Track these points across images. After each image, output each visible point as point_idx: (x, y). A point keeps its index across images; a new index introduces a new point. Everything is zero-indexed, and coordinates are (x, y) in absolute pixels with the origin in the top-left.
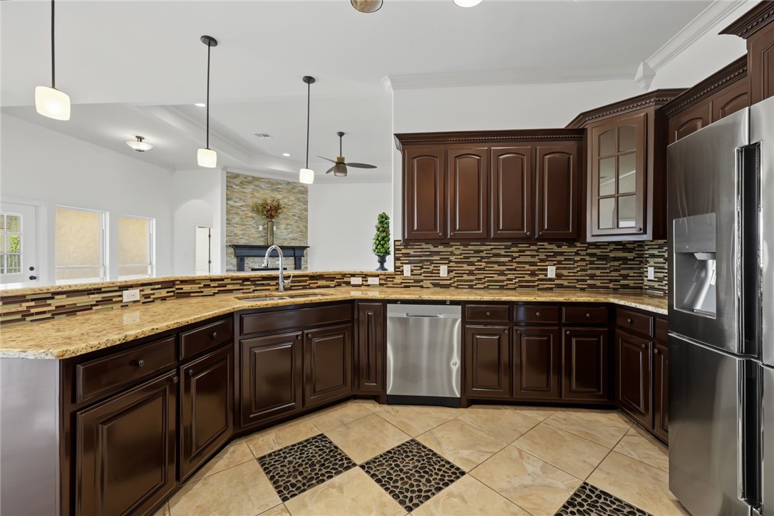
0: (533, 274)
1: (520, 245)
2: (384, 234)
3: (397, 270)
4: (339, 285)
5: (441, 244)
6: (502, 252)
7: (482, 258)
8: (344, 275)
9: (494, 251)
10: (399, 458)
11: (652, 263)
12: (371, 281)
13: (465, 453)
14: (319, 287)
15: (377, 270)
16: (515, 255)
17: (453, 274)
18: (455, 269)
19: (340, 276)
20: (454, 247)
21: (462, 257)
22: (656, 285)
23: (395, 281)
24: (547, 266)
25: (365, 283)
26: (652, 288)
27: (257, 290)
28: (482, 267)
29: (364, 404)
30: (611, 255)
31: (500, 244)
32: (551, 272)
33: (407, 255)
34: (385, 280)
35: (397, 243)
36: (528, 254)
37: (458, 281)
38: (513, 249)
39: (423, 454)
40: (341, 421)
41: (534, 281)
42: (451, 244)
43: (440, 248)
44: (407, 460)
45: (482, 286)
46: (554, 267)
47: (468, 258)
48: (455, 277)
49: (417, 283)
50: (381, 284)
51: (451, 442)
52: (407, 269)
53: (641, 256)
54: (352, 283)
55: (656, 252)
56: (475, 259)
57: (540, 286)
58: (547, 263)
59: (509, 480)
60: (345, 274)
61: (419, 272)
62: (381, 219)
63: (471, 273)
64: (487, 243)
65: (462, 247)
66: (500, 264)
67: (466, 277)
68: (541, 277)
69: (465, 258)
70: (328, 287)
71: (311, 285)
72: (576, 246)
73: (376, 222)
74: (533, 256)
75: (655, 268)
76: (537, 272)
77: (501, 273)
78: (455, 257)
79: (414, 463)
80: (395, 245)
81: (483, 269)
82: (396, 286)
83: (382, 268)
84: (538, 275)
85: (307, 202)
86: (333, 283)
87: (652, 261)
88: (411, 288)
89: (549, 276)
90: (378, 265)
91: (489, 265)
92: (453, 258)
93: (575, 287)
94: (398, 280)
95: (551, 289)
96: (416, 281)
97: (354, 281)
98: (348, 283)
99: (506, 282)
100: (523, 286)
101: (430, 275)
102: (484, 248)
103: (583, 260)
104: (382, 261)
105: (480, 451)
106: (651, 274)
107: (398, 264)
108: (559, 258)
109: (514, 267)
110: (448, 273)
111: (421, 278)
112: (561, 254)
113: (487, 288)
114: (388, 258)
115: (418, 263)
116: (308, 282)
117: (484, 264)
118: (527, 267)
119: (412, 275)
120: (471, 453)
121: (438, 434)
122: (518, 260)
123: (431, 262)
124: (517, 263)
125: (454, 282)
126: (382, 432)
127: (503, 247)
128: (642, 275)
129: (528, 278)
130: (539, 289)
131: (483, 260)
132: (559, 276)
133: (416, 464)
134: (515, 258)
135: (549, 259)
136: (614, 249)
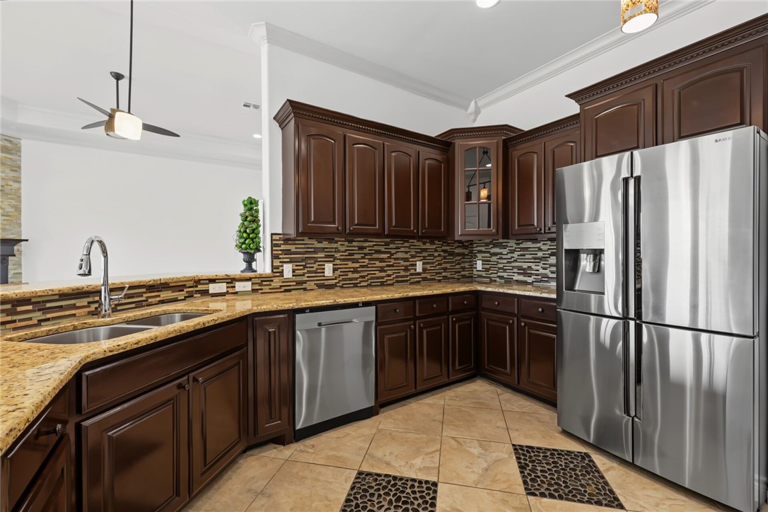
0: (406, 269)
1: (396, 242)
2: (254, 226)
3: (275, 270)
4: (190, 296)
5: (326, 240)
6: (382, 249)
7: (366, 254)
8: (198, 282)
9: (376, 248)
10: (365, 502)
11: (480, 258)
12: (240, 286)
13: (418, 462)
14: (162, 302)
15: (242, 272)
16: (393, 251)
17: (338, 273)
18: (340, 266)
19: (191, 283)
20: (339, 243)
21: (347, 254)
22: (484, 274)
23: (273, 285)
24: (416, 261)
25: (231, 290)
26: (480, 276)
27: (48, 320)
28: (366, 264)
29: (264, 454)
30: (456, 251)
31: (380, 240)
32: (419, 267)
33: (287, 252)
34: (260, 284)
35: (274, 237)
36: (401, 251)
37: (344, 280)
38: (391, 246)
39: (384, 484)
40: (249, 490)
41: (407, 276)
42: (336, 239)
43: (325, 244)
44: (375, 499)
45: (365, 284)
46: (421, 263)
47: (352, 254)
48: (340, 276)
49: (300, 285)
50: (254, 291)
51: (396, 456)
52: (288, 270)
53: (471, 252)
54: (210, 292)
55: (483, 249)
56: (359, 256)
57: (412, 280)
58: (417, 259)
59: (471, 470)
60: (200, 280)
61: (301, 272)
62: (249, 206)
63: (355, 271)
64: (369, 240)
65: (346, 243)
66: (382, 260)
67: (351, 275)
68: (412, 271)
69: (350, 255)
70: (175, 300)
71: (150, 300)
72: (435, 244)
73: (242, 209)
74: (406, 252)
75: (483, 261)
76: (385, 269)
77: (382, 270)
78: (339, 254)
79: (385, 499)
80: (272, 240)
81: (366, 266)
82: (275, 291)
83: (250, 268)
84: (409, 270)
85: (19, 167)
86: (181, 295)
87: (480, 256)
88: (293, 292)
89: (418, 271)
90: (244, 265)
91: (371, 262)
92: (337, 255)
93: (434, 279)
94: (277, 283)
95: (419, 282)
96: (299, 283)
97: (213, 288)
98: (205, 293)
99: (386, 278)
100: (400, 281)
101: (315, 275)
102: (367, 244)
103: (439, 255)
104: (250, 259)
105: (427, 454)
106: (479, 265)
107: (277, 263)
108: (425, 254)
109: (392, 263)
110: (334, 272)
111: (305, 278)
112: (425, 250)
113: (369, 285)
114: (258, 256)
115: (302, 262)
116: (145, 295)
117: (367, 261)
118: (402, 263)
119: (293, 276)
120: (423, 459)
121: (379, 454)
122: (395, 256)
123: (316, 260)
124: (395, 259)
125: (340, 281)
126: (317, 480)
127: (383, 244)
128: (472, 267)
129: (402, 273)
130: (411, 283)
131: (366, 257)
132: (424, 270)
133: (388, 498)
134: (392, 255)
135: (418, 255)
136: (458, 247)
